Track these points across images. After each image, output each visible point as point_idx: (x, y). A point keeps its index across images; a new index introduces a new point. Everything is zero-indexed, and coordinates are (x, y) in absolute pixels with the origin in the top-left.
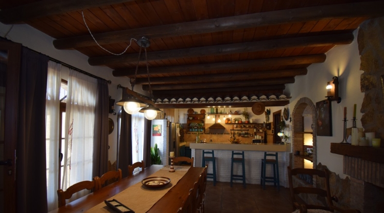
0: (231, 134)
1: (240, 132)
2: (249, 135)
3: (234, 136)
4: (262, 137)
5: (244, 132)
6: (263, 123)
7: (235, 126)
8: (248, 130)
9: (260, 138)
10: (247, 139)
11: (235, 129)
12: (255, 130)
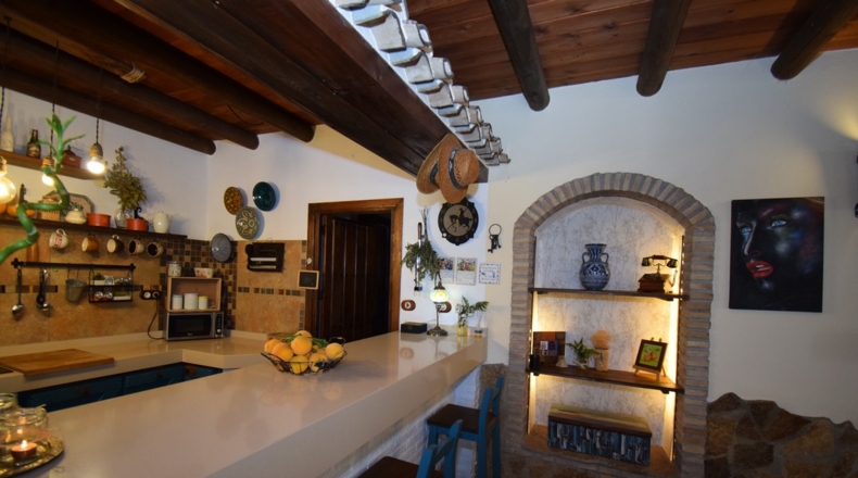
0: (21, 288)
1: (84, 277)
2: (137, 294)
3: (40, 300)
4: (210, 302)
5: (109, 279)
6: (208, 236)
7: (57, 239)
8: (132, 268)
9: (203, 305)
10: (121, 312)
11: (44, 259)
12: (174, 270)
